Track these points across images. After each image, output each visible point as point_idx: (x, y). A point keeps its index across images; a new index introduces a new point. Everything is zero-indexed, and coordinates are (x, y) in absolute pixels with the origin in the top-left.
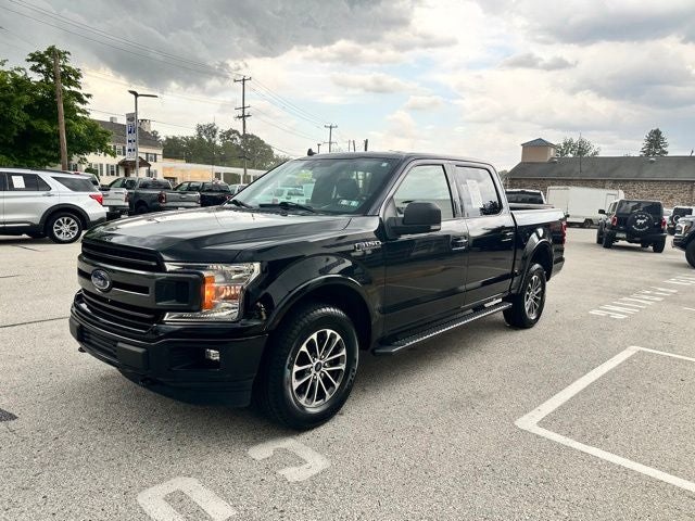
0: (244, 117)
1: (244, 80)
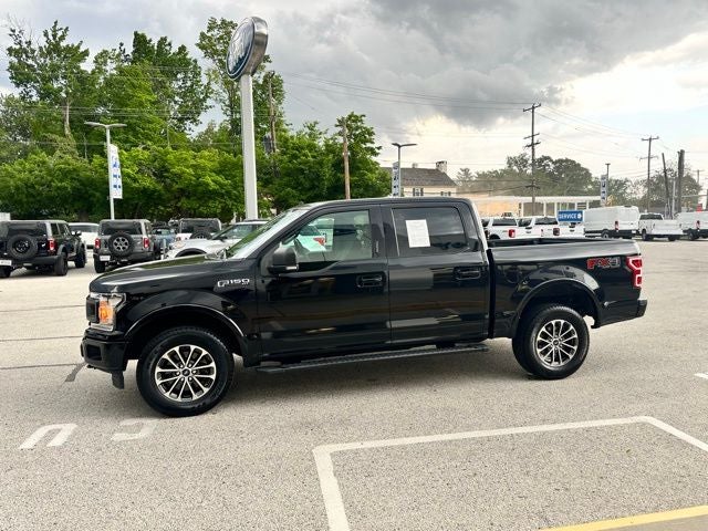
0: (533, 145)
1: (533, 108)
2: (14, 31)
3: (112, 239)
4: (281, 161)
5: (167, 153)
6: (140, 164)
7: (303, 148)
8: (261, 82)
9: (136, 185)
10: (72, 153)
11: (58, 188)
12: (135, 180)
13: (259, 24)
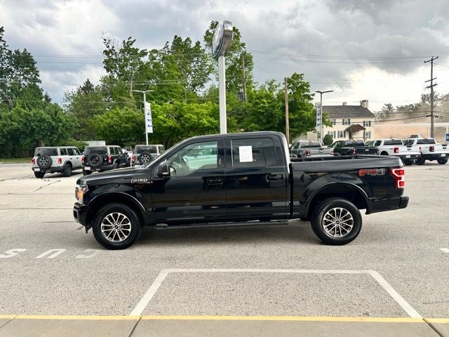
0: (432, 86)
1: (432, 60)
2: (105, 40)
3: (141, 156)
4: (248, 107)
5: (183, 105)
6: (168, 113)
7: (262, 98)
8: (239, 58)
9: (164, 125)
10: (133, 107)
11: (125, 127)
12: (165, 122)
13: (227, 25)
